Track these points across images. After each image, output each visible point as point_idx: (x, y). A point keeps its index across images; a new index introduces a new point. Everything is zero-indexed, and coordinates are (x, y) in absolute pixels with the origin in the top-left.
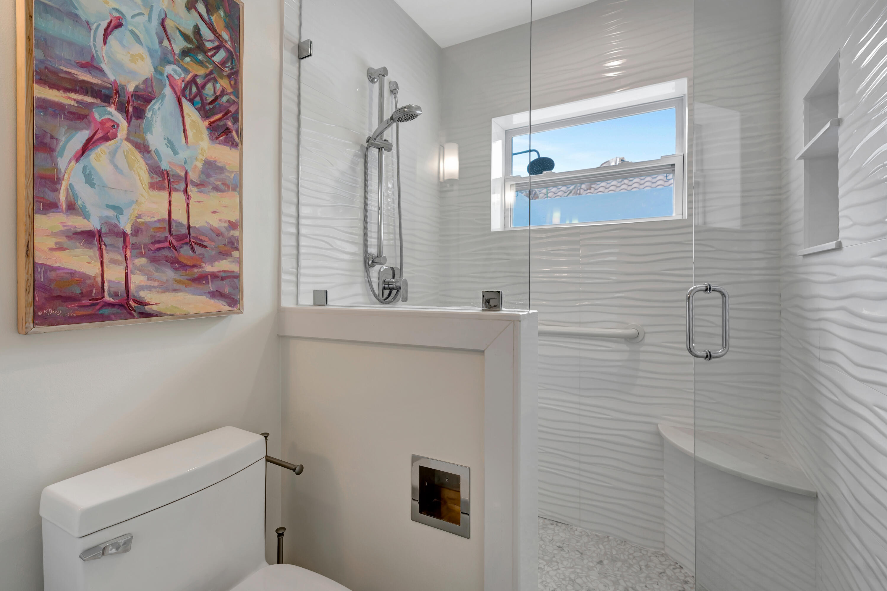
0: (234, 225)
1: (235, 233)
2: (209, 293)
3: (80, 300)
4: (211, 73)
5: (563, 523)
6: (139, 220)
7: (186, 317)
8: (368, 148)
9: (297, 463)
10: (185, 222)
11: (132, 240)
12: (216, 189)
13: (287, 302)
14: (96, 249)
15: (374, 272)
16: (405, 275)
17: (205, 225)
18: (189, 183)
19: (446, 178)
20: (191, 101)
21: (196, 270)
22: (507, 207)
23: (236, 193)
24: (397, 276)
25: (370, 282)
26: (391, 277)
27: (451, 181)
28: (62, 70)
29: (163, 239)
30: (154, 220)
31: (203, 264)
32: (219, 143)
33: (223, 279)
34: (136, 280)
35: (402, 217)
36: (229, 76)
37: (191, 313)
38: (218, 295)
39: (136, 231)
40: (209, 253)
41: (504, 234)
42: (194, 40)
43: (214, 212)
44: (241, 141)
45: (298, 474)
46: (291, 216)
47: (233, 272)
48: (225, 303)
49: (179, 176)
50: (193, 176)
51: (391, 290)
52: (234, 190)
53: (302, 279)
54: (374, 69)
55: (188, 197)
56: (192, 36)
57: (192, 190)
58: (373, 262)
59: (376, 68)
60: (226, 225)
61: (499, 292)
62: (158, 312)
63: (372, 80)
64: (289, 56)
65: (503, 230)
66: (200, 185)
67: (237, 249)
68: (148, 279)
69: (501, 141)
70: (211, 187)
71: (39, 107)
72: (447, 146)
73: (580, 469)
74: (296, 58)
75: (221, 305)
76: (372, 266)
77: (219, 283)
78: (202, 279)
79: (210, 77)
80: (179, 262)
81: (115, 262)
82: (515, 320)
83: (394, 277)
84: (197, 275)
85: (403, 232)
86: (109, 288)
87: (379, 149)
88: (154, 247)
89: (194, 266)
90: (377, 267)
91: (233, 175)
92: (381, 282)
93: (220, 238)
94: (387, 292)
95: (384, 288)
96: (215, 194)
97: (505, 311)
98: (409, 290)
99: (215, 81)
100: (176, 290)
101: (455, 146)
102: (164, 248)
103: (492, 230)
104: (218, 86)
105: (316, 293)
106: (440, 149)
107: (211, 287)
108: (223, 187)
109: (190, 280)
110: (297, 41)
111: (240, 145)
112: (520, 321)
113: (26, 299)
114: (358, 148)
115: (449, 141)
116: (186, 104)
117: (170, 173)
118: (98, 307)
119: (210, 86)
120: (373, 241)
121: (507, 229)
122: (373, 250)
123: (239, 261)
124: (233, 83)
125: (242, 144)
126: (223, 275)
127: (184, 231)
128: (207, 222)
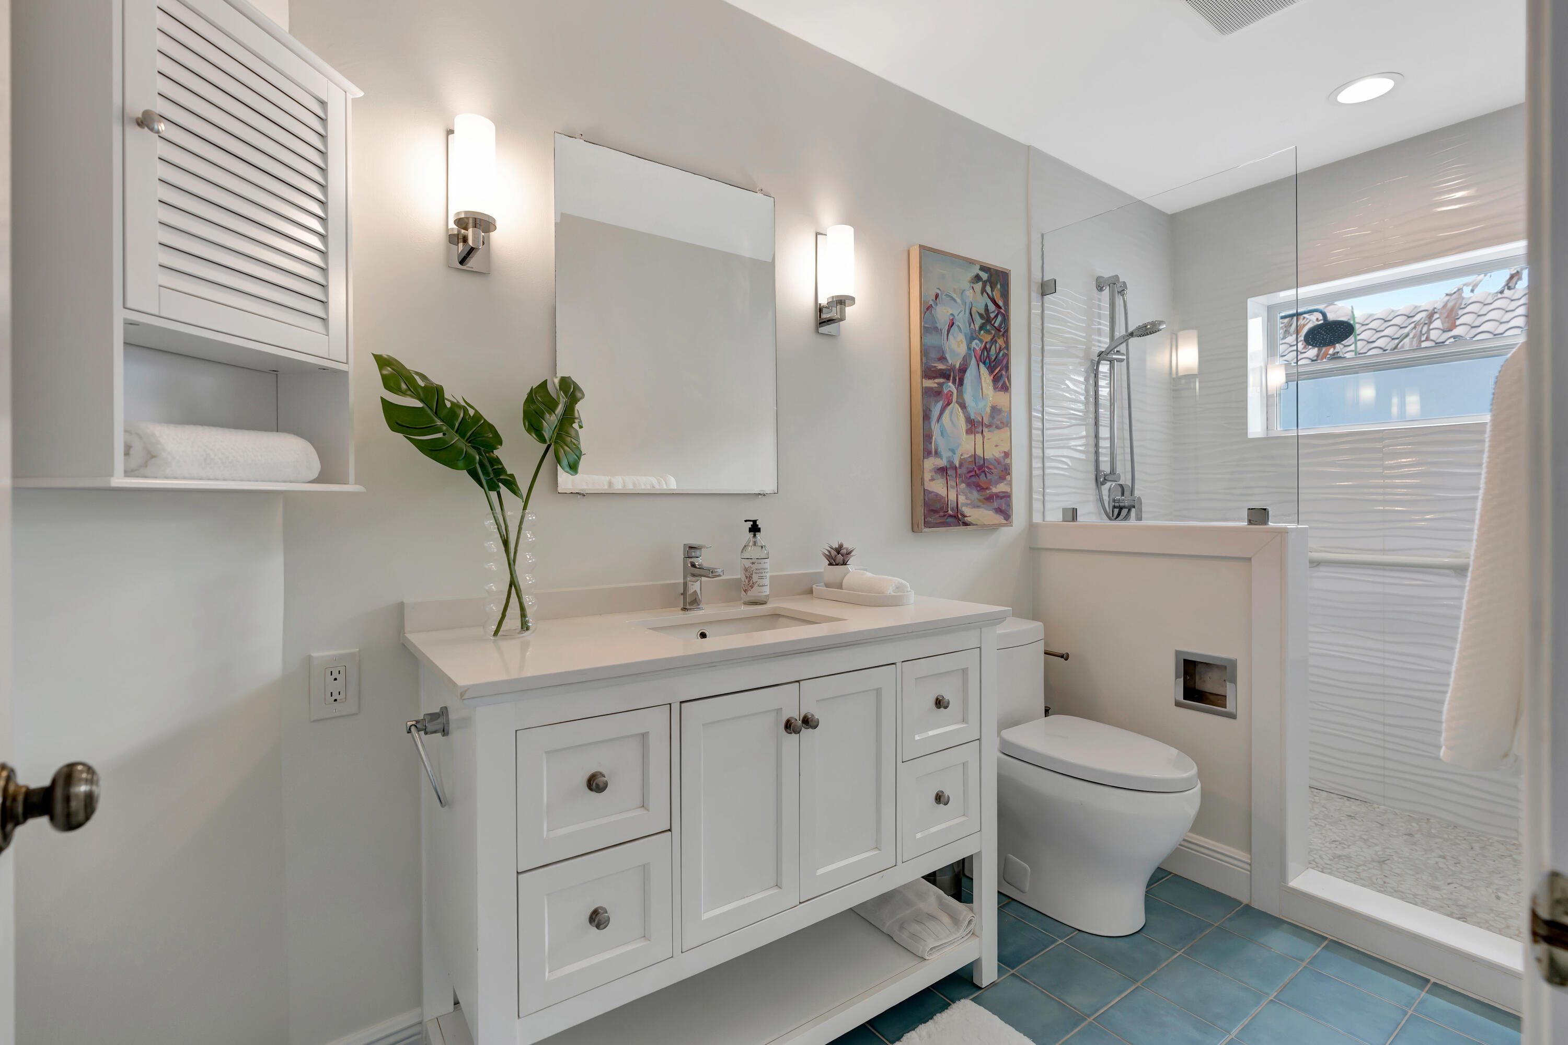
0: (1007, 455)
1: (1008, 461)
2: (994, 509)
3: (939, 512)
4: (994, 337)
5: (1358, 800)
6: (962, 457)
7: (983, 526)
8: (1098, 363)
9: (1063, 652)
10: (982, 456)
11: (959, 471)
12: (998, 428)
13: (1037, 519)
14: (945, 479)
15: (1105, 489)
16: (1137, 493)
17: (992, 456)
18: (984, 425)
19: (1180, 374)
20: (984, 363)
21: (988, 492)
22: (1269, 393)
23: (1008, 428)
24: (1127, 493)
25: (1101, 500)
26: (1120, 493)
27: (1189, 377)
28: (932, 366)
29: (972, 469)
30: (968, 455)
31: (991, 487)
32: (999, 391)
33: (1002, 498)
34: (962, 499)
35: (1134, 428)
36: (1003, 335)
37: (986, 523)
38: (999, 511)
39: (961, 464)
40: (994, 478)
41: (1268, 442)
42: (985, 316)
43: (997, 446)
44: (1010, 385)
45: (1066, 659)
46: (1038, 441)
47: (1007, 492)
48: (1003, 518)
49: (979, 422)
50: (986, 421)
51: (1121, 508)
52: (1007, 426)
53: (1047, 498)
54: (1104, 277)
55: (983, 437)
56: (984, 314)
57: (985, 430)
58: (1105, 479)
59: (1106, 276)
60: (1003, 455)
61: (1265, 509)
62: (970, 522)
63: (1100, 289)
64: (1035, 296)
65: (1265, 436)
66: (989, 426)
67: (1009, 474)
68: (966, 499)
69: (1260, 319)
70: (994, 426)
71: (926, 392)
72: (1180, 334)
73: (1384, 733)
74: (1040, 296)
75: (1000, 519)
76: (1103, 483)
77: (999, 501)
78: (990, 498)
79: (993, 341)
80: (979, 486)
81: (952, 487)
82: (1283, 532)
83: (1123, 494)
84: (988, 496)
85: (1135, 444)
86: (950, 504)
87: (1110, 361)
88: (968, 476)
89: (987, 488)
90: (1108, 484)
91: (1006, 414)
92: (1111, 501)
93: (1000, 466)
94: (1116, 511)
95: (1114, 507)
96: (997, 432)
97: (1271, 524)
98: (1143, 509)
99: (996, 342)
100: (978, 507)
101: (1194, 334)
102: (972, 476)
103: (1250, 436)
104: (997, 345)
105: (1065, 510)
106: (1171, 339)
107: (996, 505)
108: (1000, 425)
109: (984, 499)
110: (1040, 281)
111: (1010, 389)
112: (1287, 533)
113: (920, 511)
114: (1089, 363)
115: (1185, 327)
116: (981, 365)
117: (975, 420)
118: (946, 517)
119: (993, 347)
120: (1105, 459)
121: (1273, 434)
122: (1105, 467)
123: (1010, 484)
124: (1005, 339)
125: (1011, 388)
126: (1001, 495)
127: (982, 462)
128: (993, 454)
